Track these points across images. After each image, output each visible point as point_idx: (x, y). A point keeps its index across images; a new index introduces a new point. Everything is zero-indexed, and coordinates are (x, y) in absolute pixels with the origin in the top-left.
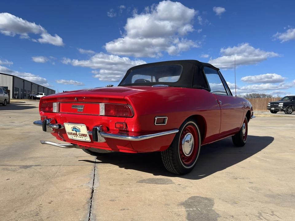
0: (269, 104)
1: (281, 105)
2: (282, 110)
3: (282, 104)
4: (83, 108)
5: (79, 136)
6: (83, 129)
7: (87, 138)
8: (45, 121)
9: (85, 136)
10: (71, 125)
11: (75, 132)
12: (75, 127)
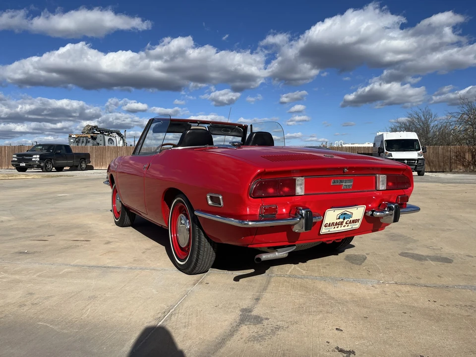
0: (15, 158)
1: (36, 158)
2: (39, 167)
3: (38, 156)
4: (352, 184)
5: (343, 225)
6: (358, 212)
7: (356, 225)
8: (308, 211)
9: (356, 222)
10: (339, 211)
11: (341, 220)
12: (346, 212)
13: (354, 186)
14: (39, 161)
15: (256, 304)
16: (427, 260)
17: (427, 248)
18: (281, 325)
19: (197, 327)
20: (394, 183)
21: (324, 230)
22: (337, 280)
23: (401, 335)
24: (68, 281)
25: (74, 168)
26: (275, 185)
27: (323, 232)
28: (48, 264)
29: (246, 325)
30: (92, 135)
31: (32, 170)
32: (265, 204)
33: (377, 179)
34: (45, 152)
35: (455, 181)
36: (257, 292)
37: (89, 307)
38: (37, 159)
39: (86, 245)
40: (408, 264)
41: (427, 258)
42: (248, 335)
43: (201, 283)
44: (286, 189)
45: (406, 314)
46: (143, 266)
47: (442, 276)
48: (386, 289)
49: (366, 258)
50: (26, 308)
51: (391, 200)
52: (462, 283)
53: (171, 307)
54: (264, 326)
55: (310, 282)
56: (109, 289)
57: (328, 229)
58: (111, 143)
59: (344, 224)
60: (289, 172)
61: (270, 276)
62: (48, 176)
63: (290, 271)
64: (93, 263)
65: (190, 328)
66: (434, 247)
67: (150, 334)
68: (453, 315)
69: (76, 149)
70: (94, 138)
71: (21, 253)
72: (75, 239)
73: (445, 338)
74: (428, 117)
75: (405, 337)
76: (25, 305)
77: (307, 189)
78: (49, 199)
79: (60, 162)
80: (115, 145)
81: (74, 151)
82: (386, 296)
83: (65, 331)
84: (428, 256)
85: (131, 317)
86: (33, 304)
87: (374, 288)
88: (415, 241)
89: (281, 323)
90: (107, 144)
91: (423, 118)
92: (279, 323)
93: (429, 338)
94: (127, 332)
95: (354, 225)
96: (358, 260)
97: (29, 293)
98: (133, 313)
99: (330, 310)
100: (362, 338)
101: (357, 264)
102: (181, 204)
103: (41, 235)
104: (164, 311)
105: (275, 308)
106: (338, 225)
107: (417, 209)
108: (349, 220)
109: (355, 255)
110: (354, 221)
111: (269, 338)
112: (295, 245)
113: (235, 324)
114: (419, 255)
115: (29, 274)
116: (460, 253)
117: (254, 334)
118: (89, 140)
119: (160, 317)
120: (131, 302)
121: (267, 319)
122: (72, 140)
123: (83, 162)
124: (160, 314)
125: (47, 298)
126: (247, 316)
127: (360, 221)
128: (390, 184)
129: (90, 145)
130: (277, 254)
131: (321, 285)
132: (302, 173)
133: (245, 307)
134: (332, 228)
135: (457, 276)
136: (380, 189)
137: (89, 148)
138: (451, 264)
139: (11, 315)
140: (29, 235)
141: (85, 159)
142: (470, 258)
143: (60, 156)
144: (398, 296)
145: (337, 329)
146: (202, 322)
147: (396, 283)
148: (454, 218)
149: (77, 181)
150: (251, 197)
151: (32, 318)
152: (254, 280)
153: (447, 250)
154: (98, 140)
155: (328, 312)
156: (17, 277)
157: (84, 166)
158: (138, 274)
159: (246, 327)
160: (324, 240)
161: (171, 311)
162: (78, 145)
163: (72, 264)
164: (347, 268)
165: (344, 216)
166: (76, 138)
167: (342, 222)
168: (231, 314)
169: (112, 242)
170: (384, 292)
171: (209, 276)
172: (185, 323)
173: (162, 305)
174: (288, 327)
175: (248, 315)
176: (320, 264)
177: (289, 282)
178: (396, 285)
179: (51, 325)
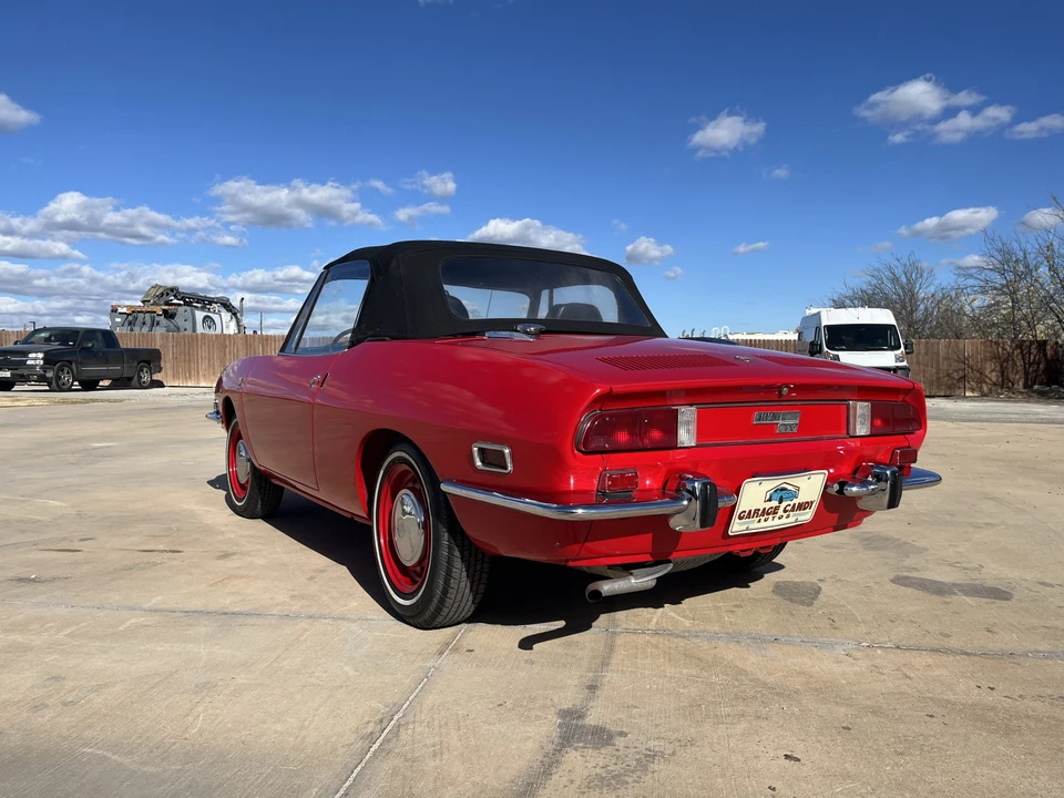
3: (41, 355)
4: (797, 421)
5: (778, 515)
6: (810, 486)
7: (804, 514)
8: (708, 483)
9: (805, 509)
10: (770, 484)
11: (774, 503)
12: (785, 485)
13: (802, 427)
14: (42, 367)
15: (592, 699)
16: (955, 594)
17: (950, 565)
18: (657, 749)
19: (462, 754)
20: (886, 421)
21: (737, 527)
22: (764, 641)
23: (934, 768)
24: (142, 648)
25: (121, 383)
26: (634, 423)
27: (734, 530)
28: (89, 607)
29: (576, 749)
30: (166, 307)
31: (26, 387)
32: (612, 467)
33: (851, 411)
34: (55, 346)
35: (976, 416)
36: (589, 670)
37: (200, 709)
38: (37, 363)
39: (175, 563)
40: (914, 603)
41: (955, 590)
42: (586, 773)
43: (456, 649)
44: (656, 434)
45: (935, 720)
46: (313, 610)
47: (995, 629)
48: (878, 661)
49: (820, 588)
50: (49, 714)
51: (879, 457)
52: (1044, 646)
53: (395, 709)
54: (618, 750)
55: (705, 645)
56: (242, 665)
57: (746, 523)
58: (210, 327)
59: (780, 512)
60: (662, 394)
61: (612, 633)
62: (64, 402)
63: (655, 620)
64: (197, 604)
65: (445, 757)
66: (965, 565)
67: (354, 775)
68: (1038, 720)
69: (128, 339)
70: (169, 315)
71: (20, 580)
72: (145, 548)
73: (1032, 772)
74: (914, 275)
75: (943, 771)
76: (46, 706)
77: (701, 433)
78: (73, 453)
79: (92, 369)
80: (218, 331)
81: (123, 345)
82: (883, 677)
83: (151, 769)
84: (954, 585)
85: (304, 733)
86: (65, 704)
87: (850, 660)
88: (922, 550)
89: (656, 743)
90: (200, 329)
91: (904, 279)
92: (651, 744)
93: (995, 773)
94: (298, 771)
95: (800, 515)
96: (803, 595)
97: (53, 678)
98: (307, 723)
99: (764, 711)
100: (846, 776)
101: (803, 603)
102: (405, 467)
103: (65, 539)
104: (379, 717)
105: (636, 707)
106: (768, 514)
107: (936, 479)
108: (792, 503)
109: (795, 583)
110: (802, 506)
111: (634, 781)
112: (670, 562)
113: (551, 747)
114: (936, 582)
115: (46, 630)
116: (1024, 577)
117: (598, 770)
118: (157, 318)
119: (371, 733)
120: (299, 697)
121: (625, 735)
122: (118, 320)
123: (145, 370)
124: (371, 724)
125: (98, 689)
126: (574, 730)
127: (814, 506)
128: (878, 422)
129: (159, 331)
130: (633, 581)
131: (729, 652)
132: (692, 395)
133: (566, 707)
134: (753, 522)
135: (1028, 629)
136: (858, 434)
137: (158, 337)
138: (1009, 603)
139: (13, 732)
140: (35, 538)
141: (149, 362)
142: (1047, 588)
143: (90, 355)
144: (909, 677)
145: (787, 757)
146: (473, 742)
147: (898, 647)
148: (994, 499)
149: (131, 412)
150: (580, 451)
151: (66, 738)
152: (577, 642)
153: (995, 572)
154: (179, 320)
155: (759, 717)
156: (20, 638)
157: (146, 378)
158: (306, 630)
159: (577, 754)
160: (735, 549)
161: (396, 718)
162: (132, 330)
163: (146, 606)
164: (781, 611)
165: (780, 494)
166: (128, 315)
167: (777, 508)
168: (537, 723)
169: (234, 554)
170: (876, 667)
171: (471, 634)
172: (434, 746)
173: (374, 704)
174: (674, 754)
175: (577, 725)
176: (721, 604)
177: (657, 647)
178: (899, 651)
179: (114, 754)
